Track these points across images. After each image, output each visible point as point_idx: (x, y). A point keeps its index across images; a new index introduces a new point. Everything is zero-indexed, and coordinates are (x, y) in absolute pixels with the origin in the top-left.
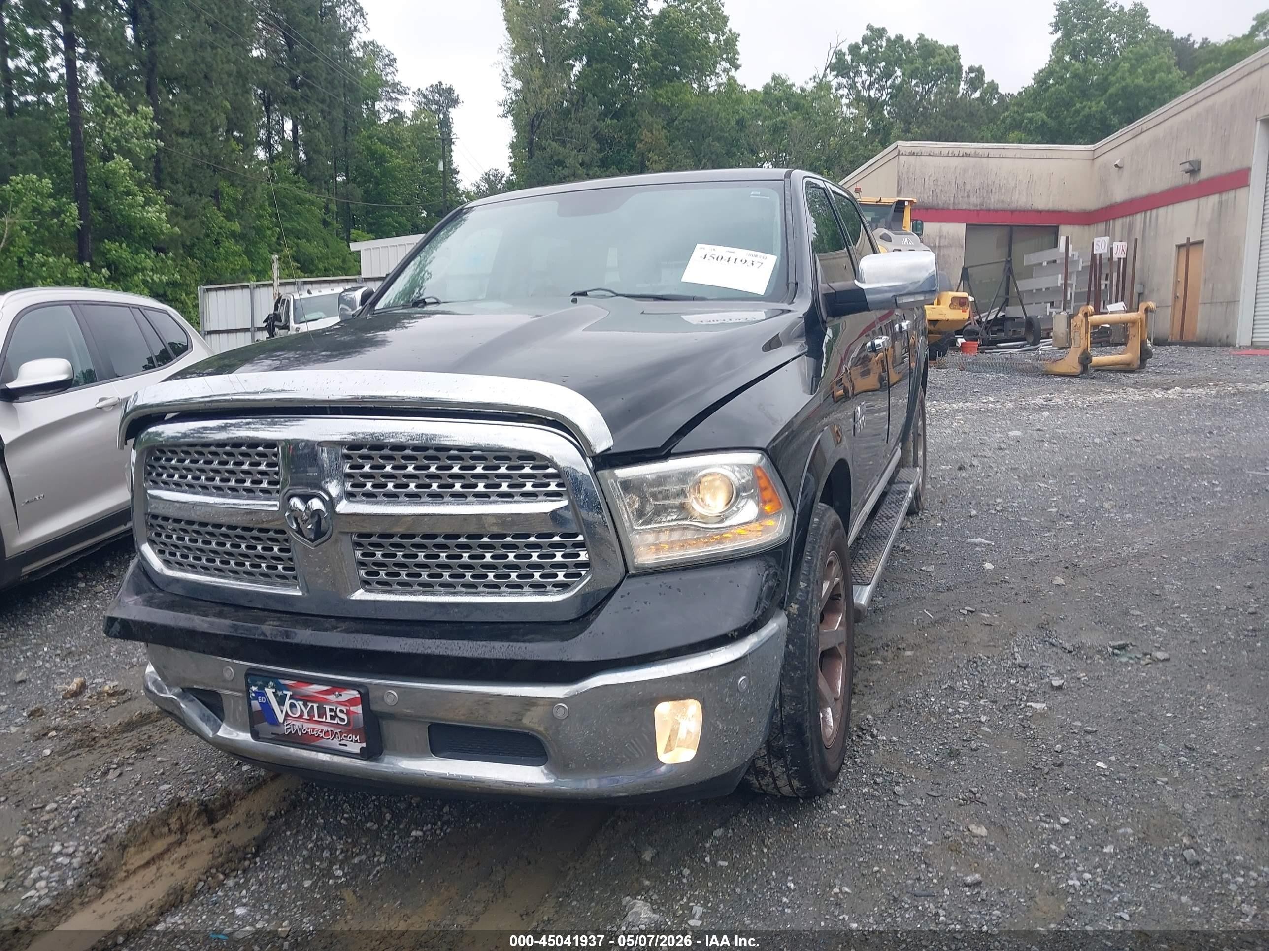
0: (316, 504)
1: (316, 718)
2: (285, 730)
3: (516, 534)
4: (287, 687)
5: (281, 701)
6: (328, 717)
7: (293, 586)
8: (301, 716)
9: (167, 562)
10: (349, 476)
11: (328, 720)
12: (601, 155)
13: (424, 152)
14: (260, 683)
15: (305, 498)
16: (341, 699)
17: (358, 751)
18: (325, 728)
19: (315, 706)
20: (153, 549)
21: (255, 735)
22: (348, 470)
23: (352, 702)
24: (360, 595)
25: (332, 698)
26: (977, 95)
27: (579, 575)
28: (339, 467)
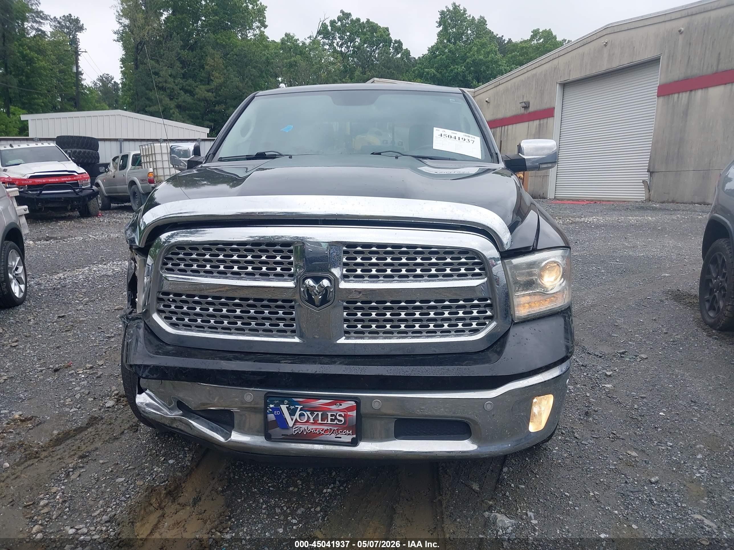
0: (325, 283)
1: (320, 421)
2: (293, 431)
3: (450, 300)
4: (299, 403)
5: (292, 413)
6: (329, 420)
7: (293, 337)
8: (307, 421)
9: (173, 325)
10: (345, 264)
11: (329, 422)
12: (183, 71)
13: (60, 59)
14: (276, 402)
15: (317, 280)
16: (341, 407)
17: (350, 441)
18: (326, 428)
19: (320, 413)
20: (161, 317)
21: (268, 437)
22: (344, 260)
23: (349, 409)
24: (342, 341)
25: (333, 407)
26: (399, 56)
27: (485, 324)
28: (340, 259)
